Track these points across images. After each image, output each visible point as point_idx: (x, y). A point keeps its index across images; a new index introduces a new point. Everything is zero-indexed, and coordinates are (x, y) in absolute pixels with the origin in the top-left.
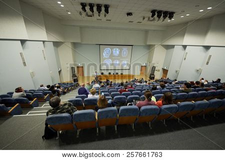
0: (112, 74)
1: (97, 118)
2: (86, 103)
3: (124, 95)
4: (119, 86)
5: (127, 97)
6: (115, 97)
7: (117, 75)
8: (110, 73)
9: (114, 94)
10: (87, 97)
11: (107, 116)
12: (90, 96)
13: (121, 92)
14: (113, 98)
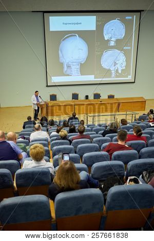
0: (82, 97)
1: (53, 215)
2: (21, 181)
3: (118, 158)
4: (104, 135)
5: (126, 163)
6: (95, 165)
7: (97, 101)
8: (75, 96)
9: (91, 157)
10: (20, 166)
11: (79, 210)
12: (29, 165)
13: (110, 150)
14: (90, 166)
